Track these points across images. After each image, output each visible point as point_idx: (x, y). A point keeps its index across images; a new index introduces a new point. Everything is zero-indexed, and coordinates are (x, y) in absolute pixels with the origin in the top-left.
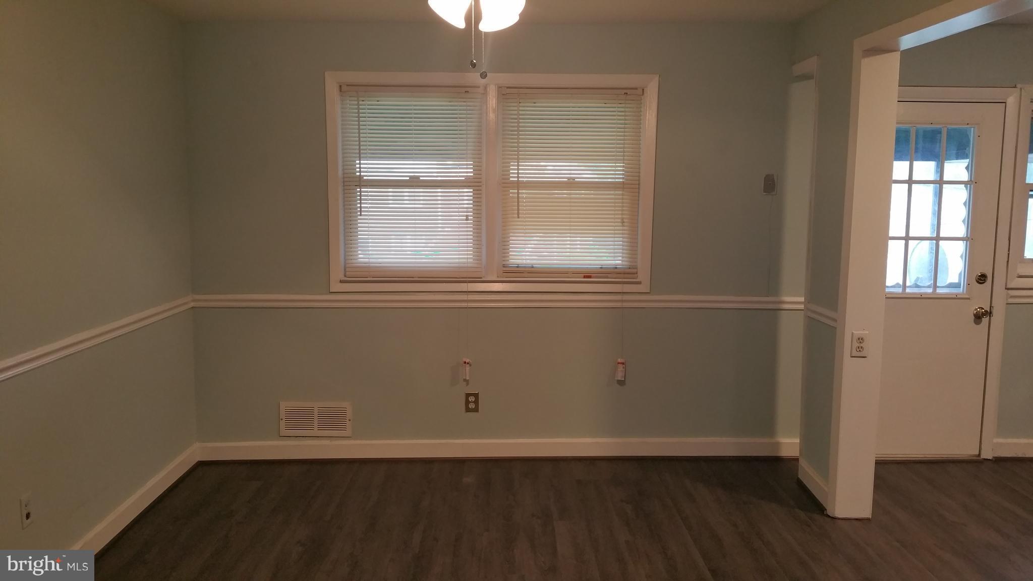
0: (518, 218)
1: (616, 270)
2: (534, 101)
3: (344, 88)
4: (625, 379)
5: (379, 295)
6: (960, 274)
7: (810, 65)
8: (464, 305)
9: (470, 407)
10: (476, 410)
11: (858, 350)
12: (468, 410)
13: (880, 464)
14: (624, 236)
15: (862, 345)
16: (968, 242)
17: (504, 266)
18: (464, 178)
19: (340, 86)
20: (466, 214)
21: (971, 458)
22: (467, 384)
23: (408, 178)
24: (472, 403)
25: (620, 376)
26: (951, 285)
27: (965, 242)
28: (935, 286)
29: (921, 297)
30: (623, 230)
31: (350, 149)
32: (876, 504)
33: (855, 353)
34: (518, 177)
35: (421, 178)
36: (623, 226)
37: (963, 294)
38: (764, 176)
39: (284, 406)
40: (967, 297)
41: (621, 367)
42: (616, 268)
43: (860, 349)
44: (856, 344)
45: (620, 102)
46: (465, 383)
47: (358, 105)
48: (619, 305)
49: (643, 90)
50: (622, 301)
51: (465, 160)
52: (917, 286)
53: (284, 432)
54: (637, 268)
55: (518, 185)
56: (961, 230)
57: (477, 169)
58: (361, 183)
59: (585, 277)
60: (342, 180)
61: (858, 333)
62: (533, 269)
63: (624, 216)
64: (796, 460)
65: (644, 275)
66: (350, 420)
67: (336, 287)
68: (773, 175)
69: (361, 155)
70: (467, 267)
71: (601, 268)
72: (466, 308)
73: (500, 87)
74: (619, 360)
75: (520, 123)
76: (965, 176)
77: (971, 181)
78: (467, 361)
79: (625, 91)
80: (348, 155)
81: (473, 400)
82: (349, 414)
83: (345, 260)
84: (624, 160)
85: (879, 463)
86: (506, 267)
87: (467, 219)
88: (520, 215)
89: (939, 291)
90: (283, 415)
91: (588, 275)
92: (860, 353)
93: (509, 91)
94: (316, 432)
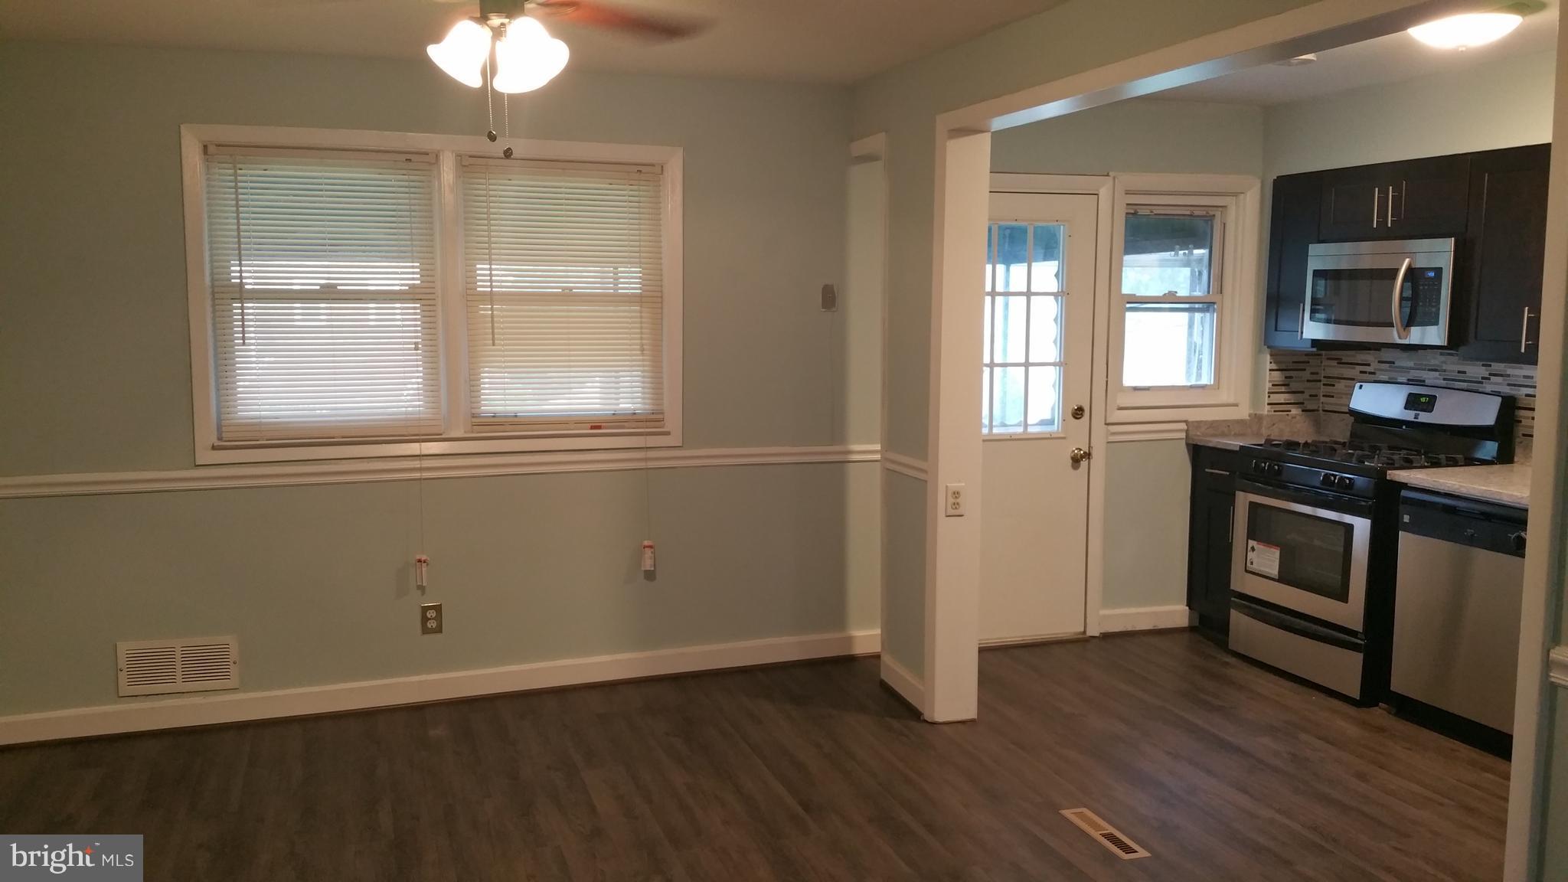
0: (494, 345)
1: (635, 417)
2: (510, 177)
3: (212, 149)
4: (655, 568)
5: (280, 466)
6: (1053, 409)
7: (876, 143)
8: (417, 475)
9: (429, 626)
10: (439, 630)
11: (954, 507)
12: (426, 631)
13: (986, 652)
14: (645, 363)
15: (958, 500)
16: (1062, 368)
17: (474, 416)
18: (407, 288)
19: (205, 147)
20: (414, 340)
21: (1076, 637)
22: (423, 593)
23: (318, 287)
24: (431, 621)
25: (648, 565)
26: (1043, 423)
27: (1058, 368)
28: (1026, 425)
29: (1012, 439)
30: (643, 360)
31: (225, 243)
32: (981, 702)
33: (951, 512)
34: (491, 286)
35: (339, 287)
36: (643, 355)
37: (1058, 432)
38: (822, 287)
39: (124, 648)
40: (1062, 436)
41: (648, 552)
42: (635, 414)
43: (956, 505)
44: (951, 500)
45: (632, 182)
46: (419, 592)
47: (235, 175)
48: (642, 465)
49: (662, 167)
50: (646, 460)
51: (410, 260)
52: (1004, 425)
53: (125, 689)
54: (663, 413)
55: (491, 297)
56: (1052, 354)
57: (427, 273)
58: (242, 294)
59: (592, 428)
60: (211, 290)
61: (954, 485)
62: (516, 420)
63: (644, 341)
64: (877, 657)
65: (674, 422)
66: (235, 663)
67: (204, 456)
68: (833, 286)
69: (242, 252)
70: (419, 419)
71: (614, 414)
72: (420, 479)
73: (459, 156)
74: (646, 543)
75: (490, 208)
76: (1053, 286)
77: (1062, 291)
78: (424, 558)
79: (640, 168)
80: (220, 252)
81: (434, 615)
82: (234, 653)
83: (219, 414)
84: (640, 263)
85: (982, 651)
86: (476, 417)
87: (416, 349)
88: (496, 342)
89: (1030, 430)
90: (122, 663)
91: (596, 425)
92: (956, 512)
93: (472, 161)
94: (180, 686)
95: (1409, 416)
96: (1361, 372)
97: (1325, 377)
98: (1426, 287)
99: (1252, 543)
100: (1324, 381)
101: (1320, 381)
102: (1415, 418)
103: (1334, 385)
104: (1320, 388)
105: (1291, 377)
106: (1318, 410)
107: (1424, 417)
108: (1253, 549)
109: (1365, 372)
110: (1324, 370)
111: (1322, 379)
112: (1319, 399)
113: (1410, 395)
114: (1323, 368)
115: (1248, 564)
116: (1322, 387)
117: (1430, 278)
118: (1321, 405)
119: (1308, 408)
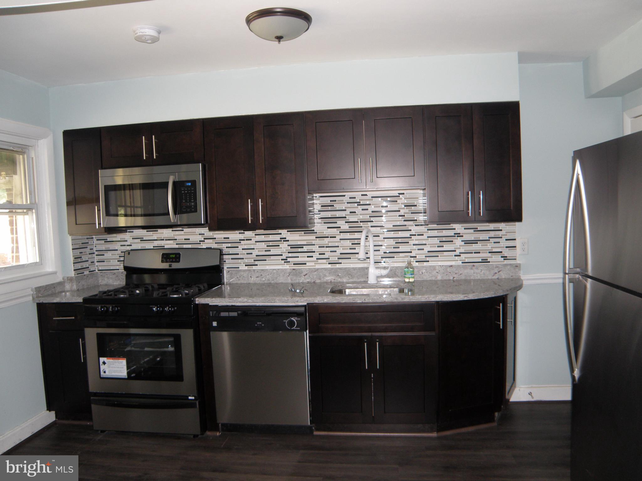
95: (165, 266)
96: (121, 246)
97: (96, 251)
98: (186, 192)
99: (102, 360)
100: (97, 253)
101: (94, 253)
102: (169, 267)
103: (103, 255)
104: (94, 258)
105: (81, 253)
106: (95, 271)
107: (175, 266)
108: (104, 363)
109: (125, 245)
110: (96, 246)
111: (95, 252)
112: (95, 264)
113: (163, 254)
114: (95, 245)
115: (102, 373)
116: (95, 256)
117: (188, 186)
118: (96, 267)
119: (91, 270)
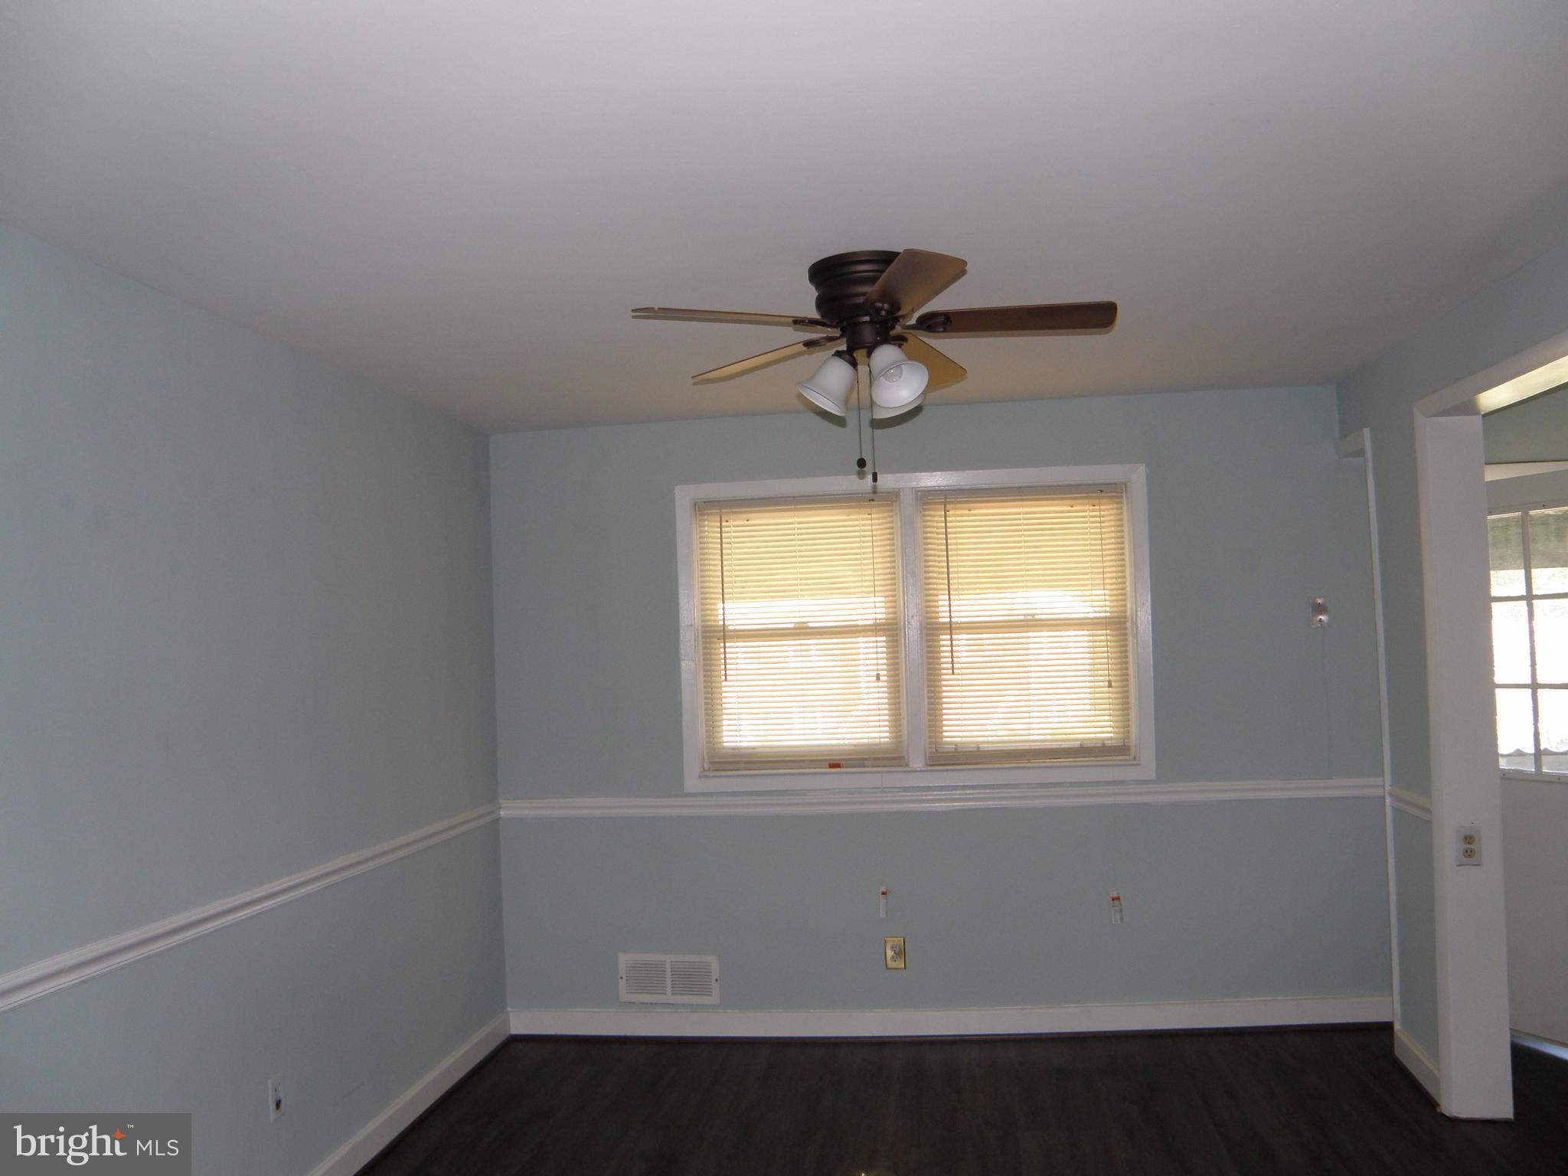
0: (953, 673)
2: (969, 507)
3: (701, 505)
5: (757, 795)
8: (879, 807)
9: (890, 960)
11: (1467, 854)
12: (889, 966)
15: (1470, 847)
17: (936, 747)
18: (872, 622)
19: (695, 505)
20: (876, 672)
23: (792, 625)
31: (710, 588)
33: (1462, 859)
34: (950, 617)
35: (809, 625)
39: (625, 960)
42: (1104, 744)
43: (1470, 852)
44: (1463, 845)
45: (1092, 503)
47: (720, 527)
48: (1108, 800)
49: (1127, 484)
50: (1114, 794)
51: (873, 595)
53: (624, 996)
55: (951, 628)
57: (892, 607)
58: (725, 634)
64: (1389, 1025)
65: (1146, 754)
66: (716, 981)
67: (692, 781)
69: (725, 596)
71: (1081, 745)
73: (917, 491)
75: (948, 539)
79: (1102, 487)
80: (706, 596)
82: (715, 973)
86: (937, 751)
87: (878, 681)
88: (955, 671)
90: (622, 972)
92: (1469, 860)
93: (931, 495)
94: (669, 998)
